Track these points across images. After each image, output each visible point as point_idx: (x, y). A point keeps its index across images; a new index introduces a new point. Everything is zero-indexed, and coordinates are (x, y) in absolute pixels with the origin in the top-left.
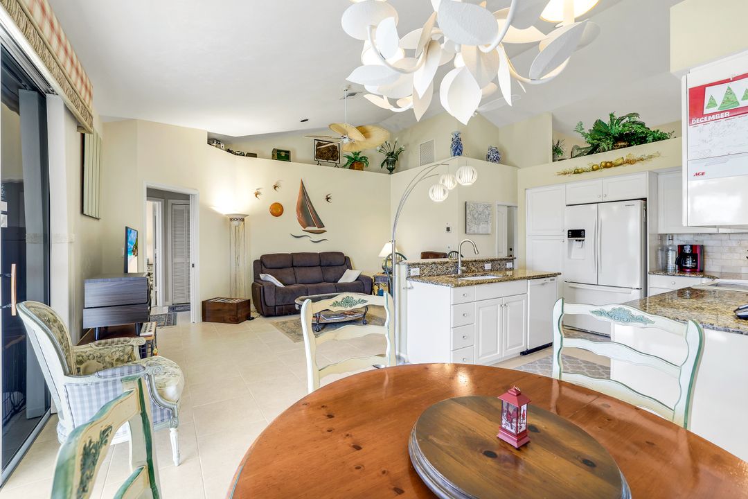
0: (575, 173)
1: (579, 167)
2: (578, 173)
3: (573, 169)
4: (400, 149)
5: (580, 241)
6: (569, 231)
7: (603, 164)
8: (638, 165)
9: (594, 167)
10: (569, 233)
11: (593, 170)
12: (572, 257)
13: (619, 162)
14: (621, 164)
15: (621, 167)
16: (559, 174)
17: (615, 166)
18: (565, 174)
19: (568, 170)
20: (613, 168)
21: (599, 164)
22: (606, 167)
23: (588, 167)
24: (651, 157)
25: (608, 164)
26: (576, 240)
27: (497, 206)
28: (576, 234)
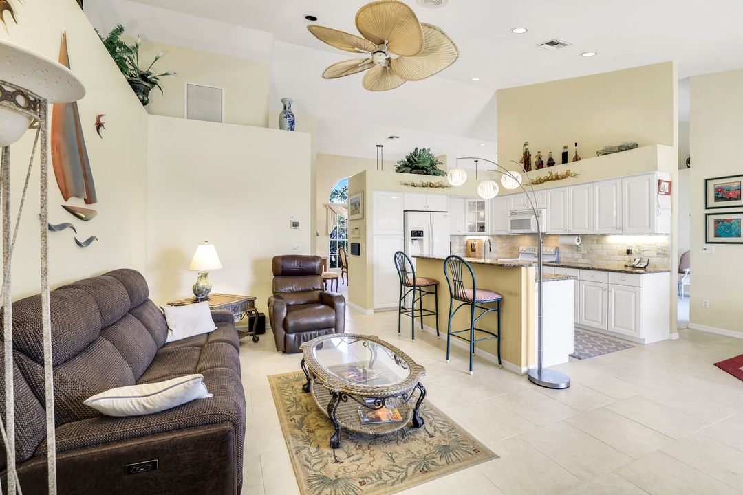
0: (411, 185)
1: (415, 182)
2: (414, 186)
3: (411, 182)
9: (424, 185)
10: (412, 233)
13: (437, 185)
15: (437, 188)
16: (401, 183)
18: (405, 185)
19: (407, 182)
20: (433, 189)
21: (427, 183)
22: (430, 186)
25: (432, 185)
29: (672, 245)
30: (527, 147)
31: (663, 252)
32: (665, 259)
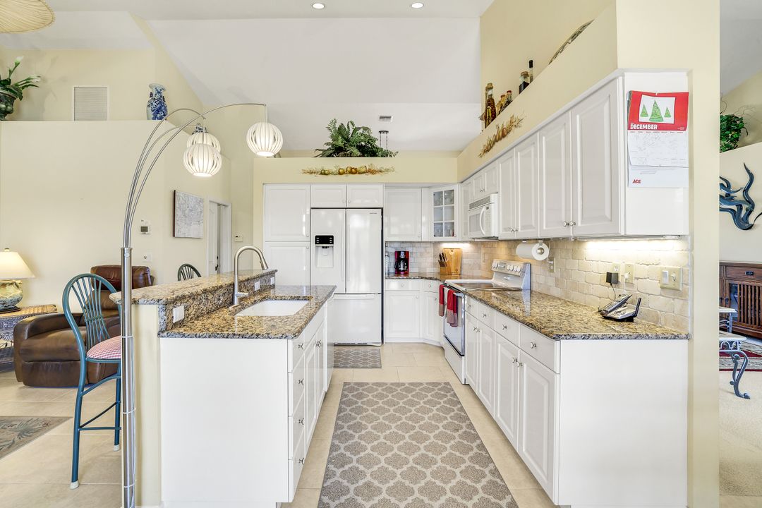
0: (321, 174)
1: (326, 168)
2: (325, 174)
3: (319, 168)
4: (28, 80)
5: (326, 247)
6: (316, 237)
7: (349, 169)
8: (377, 175)
9: (341, 171)
10: (316, 239)
11: (340, 174)
12: (318, 266)
13: (363, 170)
14: (364, 173)
15: (364, 175)
16: (305, 172)
17: (359, 173)
18: (311, 173)
19: (314, 169)
20: (357, 175)
21: (345, 168)
22: (351, 172)
23: (334, 170)
24: (387, 170)
25: (353, 170)
26: (323, 247)
27: (209, 203)
28: (324, 240)
29: (692, 265)
30: (490, 93)
31: (671, 285)
32: (678, 303)
